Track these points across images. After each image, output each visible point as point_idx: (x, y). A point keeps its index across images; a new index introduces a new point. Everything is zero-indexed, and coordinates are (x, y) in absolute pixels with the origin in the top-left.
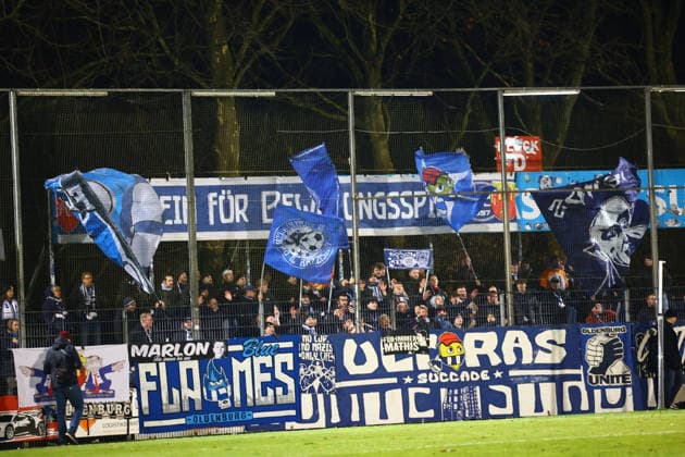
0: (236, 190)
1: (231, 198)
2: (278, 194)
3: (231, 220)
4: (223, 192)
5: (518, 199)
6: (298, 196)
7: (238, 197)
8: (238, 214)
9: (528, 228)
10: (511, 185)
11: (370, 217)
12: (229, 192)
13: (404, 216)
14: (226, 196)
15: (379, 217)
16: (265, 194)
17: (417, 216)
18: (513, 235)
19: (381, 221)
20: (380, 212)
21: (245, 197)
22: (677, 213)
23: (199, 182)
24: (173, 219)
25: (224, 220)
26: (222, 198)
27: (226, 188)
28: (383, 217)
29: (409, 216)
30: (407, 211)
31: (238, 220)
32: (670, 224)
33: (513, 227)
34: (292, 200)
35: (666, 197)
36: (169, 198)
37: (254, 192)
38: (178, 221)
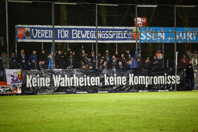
0: (65, 29)
1: (64, 31)
2: (76, 31)
3: (64, 37)
4: (62, 30)
5: (140, 34)
6: (82, 31)
7: (66, 31)
8: (66, 35)
9: (142, 42)
10: (138, 30)
11: (101, 38)
12: (63, 30)
13: (110, 38)
14: (63, 31)
15: (103, 38)
16: (73, 31)
17: (113, 38)
18: (138, 43)
19: (104, 39)
20: (103, 36)
21: (68, 31)
22: (182, 39)
23: (56, 27)
24: (49, 36)
25: (62, 37)
26: (62, 31)
27: (63, 28)
28: (104, 38)
29: (111, 38)
30: (110, 36)
31: (66, 37)
32: (180, 42)
33: (139, 41)
34: (80, 32)
35: (179, 35)
36: (47, 31)
37: (70, 30)
38: (50, 37)
